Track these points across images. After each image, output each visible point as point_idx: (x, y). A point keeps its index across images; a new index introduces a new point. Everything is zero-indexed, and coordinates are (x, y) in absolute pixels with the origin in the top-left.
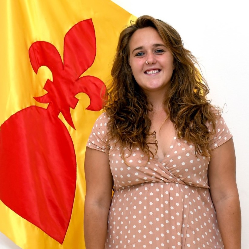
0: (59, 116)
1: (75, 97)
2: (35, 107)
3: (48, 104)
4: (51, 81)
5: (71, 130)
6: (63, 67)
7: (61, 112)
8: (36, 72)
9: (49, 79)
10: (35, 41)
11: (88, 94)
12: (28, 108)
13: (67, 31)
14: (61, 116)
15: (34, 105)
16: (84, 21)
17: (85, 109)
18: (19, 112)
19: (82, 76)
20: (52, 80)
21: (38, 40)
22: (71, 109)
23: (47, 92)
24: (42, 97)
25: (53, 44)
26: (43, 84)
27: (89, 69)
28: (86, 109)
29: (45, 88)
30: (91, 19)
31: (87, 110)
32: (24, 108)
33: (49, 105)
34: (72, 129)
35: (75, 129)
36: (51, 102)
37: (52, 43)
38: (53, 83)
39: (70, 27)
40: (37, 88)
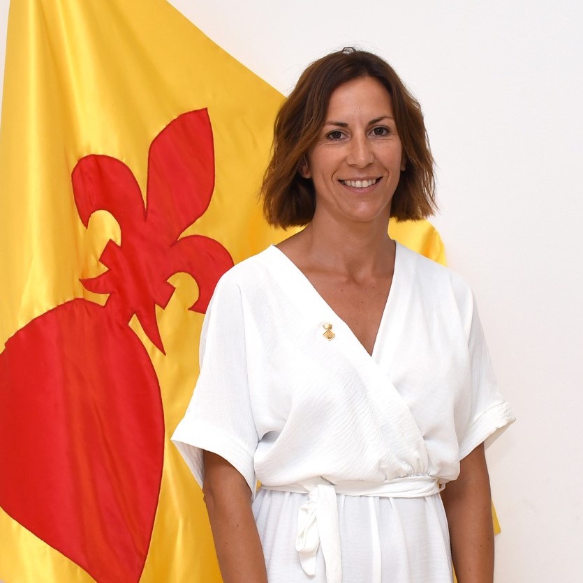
0: (130, 324)
1: (168, 281)
2: (83, 300)
3: (109, 295)
4: (117, 246)
5: (155, 356)
6: (145, 213)
7: (135, 315)
8: (86, 223)
9: (114, 240)
10: (85, 155)
11: (194, 277)
12: (69, 302)
13: (156, 134)
14: (135, 324)
15: (81, 296)
16: (190, 113)
17: (187, 309)
18: (50, 312)
19: (184, 235)
20: (119, 242)
21: (93, 152)
22: (158, 308)
23: (106, 269)
24: (95, 279)
25: (126, 164)
26: (100, 250)
27: (199, 221)
28: (189, 309)
29: (102, 260)
30: (206, 109)
31: (191, 312)
32: (61, 303)
33: (109, 297)
34: (158, 352)
35: (165, 354)
36: (116, 291)
37: (124, 161)
38: (121, 248)
39: (162, 127)
40: (87, 260)
